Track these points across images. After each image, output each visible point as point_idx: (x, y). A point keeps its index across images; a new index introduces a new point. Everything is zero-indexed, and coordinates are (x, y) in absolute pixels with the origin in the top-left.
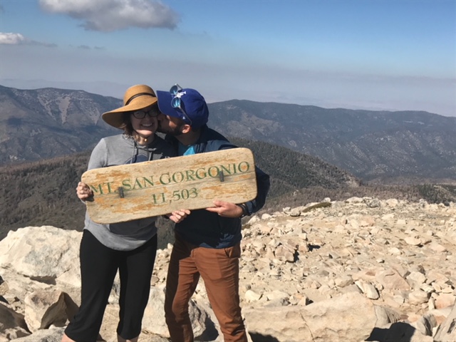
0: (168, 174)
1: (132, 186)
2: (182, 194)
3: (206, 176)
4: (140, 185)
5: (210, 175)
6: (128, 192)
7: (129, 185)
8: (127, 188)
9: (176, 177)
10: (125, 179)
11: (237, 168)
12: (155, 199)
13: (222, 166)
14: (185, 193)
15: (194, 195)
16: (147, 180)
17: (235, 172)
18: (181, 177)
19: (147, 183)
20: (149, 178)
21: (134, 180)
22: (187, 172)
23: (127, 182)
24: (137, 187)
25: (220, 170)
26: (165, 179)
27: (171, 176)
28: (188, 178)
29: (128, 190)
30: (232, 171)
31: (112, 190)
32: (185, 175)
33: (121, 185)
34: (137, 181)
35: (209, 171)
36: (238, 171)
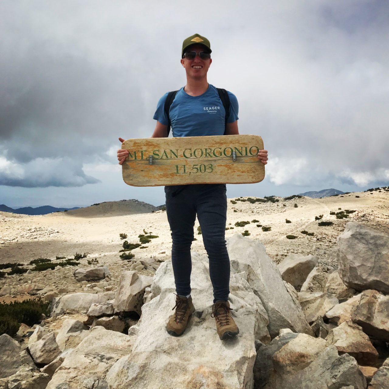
0: (190, 150)
1: (160, 156)
2: (200, 168)
3: (221, 155)
4: (167, 156)
5: (225, 155)
6: (157, 161)
7: (158, 155)
8: (156, 157)
9: (196, 153)
10: (155, 149)
11: (248, 151)
12: (177, 170)
13: (236, 148)
14: (203, 168)
15: (210, 170)
16: (173, 152)
17: (246, 154)
18: (200, 153)
19: (173, 155)
20: (175, 151)
21: (162, 151)
22: (206, 150)
23: (157, 152)
24: (164, 157)
25: (234, 150)
26: (188, 155)
27: (193, 152)
28: (206, 155)
29: (157, 159)
30: (244, 153)
31: (144, 157)
32: (204, 151)
33: (151, 154)
34: (165, 152)
35: (224, 150)
36: (249, 154)
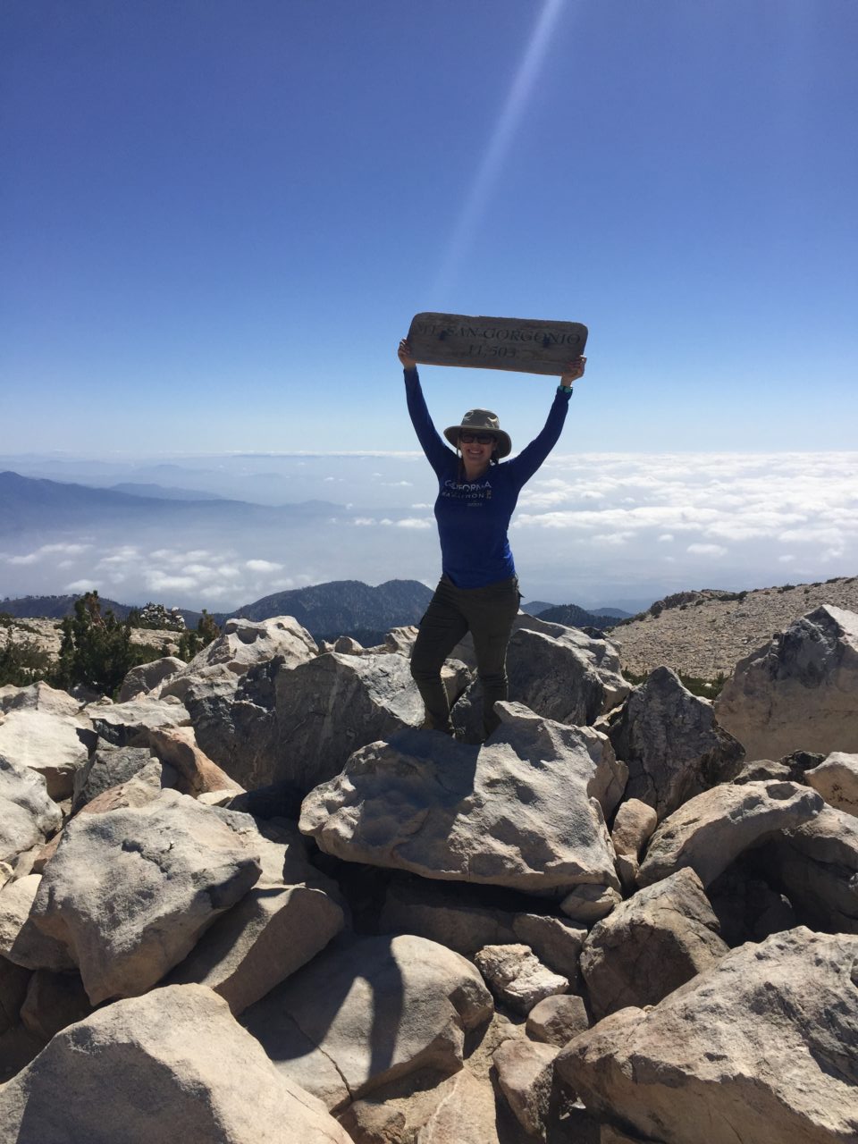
0: (494, 329)
1: (455, 333)
2: (500, 351)
3: (530, 339)
4: (463, 334)
5: (535, 339)
6: (449, 337)
7: (453, 331)
8: (450, 333)
9: (500, 334)
10: (452, 325)
11: (566, 337)
12: (471, 350)
13: (551, 334)
14: (503, 351)
15: (511, 355)
16: (472, 332)
17: (562, 342)
18: (505, 335)
19: (470, 333)
20: (474, 329)
21: (459, 328)
22: (513, 332)
23: (453, 329)
25: (548, 336)
26: (489, 334)
28: (512, 338)
30: (560, 340)
32: (511, 333)
33: (445, 329)
34: (462, 329)
35: (536, 335)
36: (566, 342)
